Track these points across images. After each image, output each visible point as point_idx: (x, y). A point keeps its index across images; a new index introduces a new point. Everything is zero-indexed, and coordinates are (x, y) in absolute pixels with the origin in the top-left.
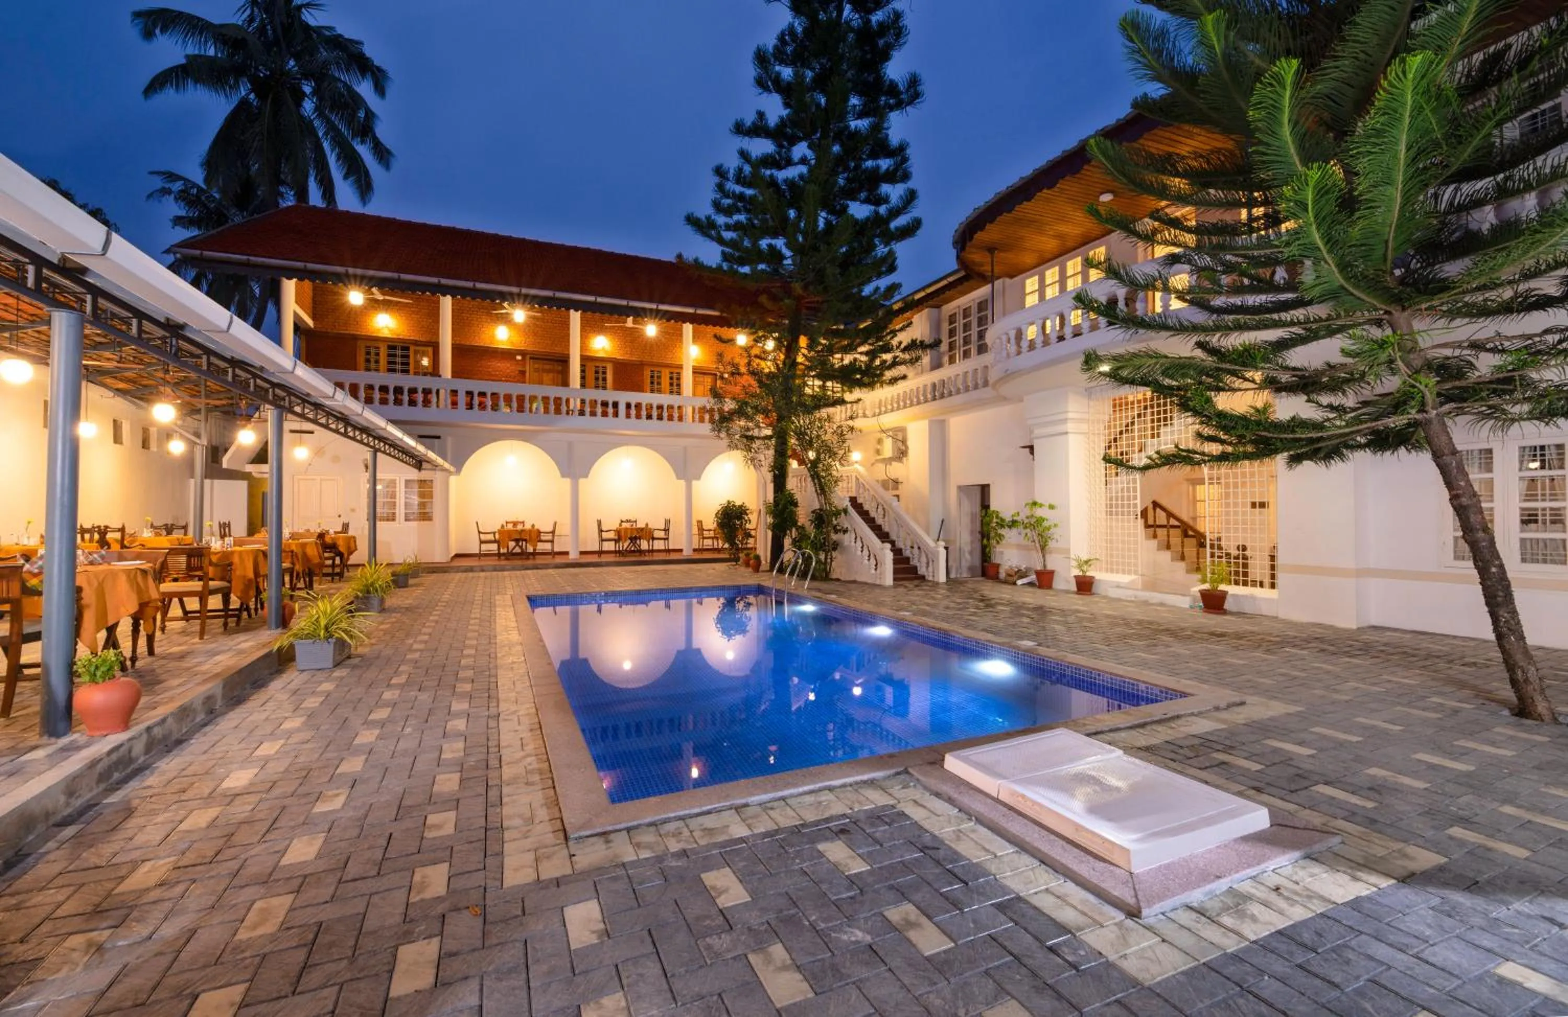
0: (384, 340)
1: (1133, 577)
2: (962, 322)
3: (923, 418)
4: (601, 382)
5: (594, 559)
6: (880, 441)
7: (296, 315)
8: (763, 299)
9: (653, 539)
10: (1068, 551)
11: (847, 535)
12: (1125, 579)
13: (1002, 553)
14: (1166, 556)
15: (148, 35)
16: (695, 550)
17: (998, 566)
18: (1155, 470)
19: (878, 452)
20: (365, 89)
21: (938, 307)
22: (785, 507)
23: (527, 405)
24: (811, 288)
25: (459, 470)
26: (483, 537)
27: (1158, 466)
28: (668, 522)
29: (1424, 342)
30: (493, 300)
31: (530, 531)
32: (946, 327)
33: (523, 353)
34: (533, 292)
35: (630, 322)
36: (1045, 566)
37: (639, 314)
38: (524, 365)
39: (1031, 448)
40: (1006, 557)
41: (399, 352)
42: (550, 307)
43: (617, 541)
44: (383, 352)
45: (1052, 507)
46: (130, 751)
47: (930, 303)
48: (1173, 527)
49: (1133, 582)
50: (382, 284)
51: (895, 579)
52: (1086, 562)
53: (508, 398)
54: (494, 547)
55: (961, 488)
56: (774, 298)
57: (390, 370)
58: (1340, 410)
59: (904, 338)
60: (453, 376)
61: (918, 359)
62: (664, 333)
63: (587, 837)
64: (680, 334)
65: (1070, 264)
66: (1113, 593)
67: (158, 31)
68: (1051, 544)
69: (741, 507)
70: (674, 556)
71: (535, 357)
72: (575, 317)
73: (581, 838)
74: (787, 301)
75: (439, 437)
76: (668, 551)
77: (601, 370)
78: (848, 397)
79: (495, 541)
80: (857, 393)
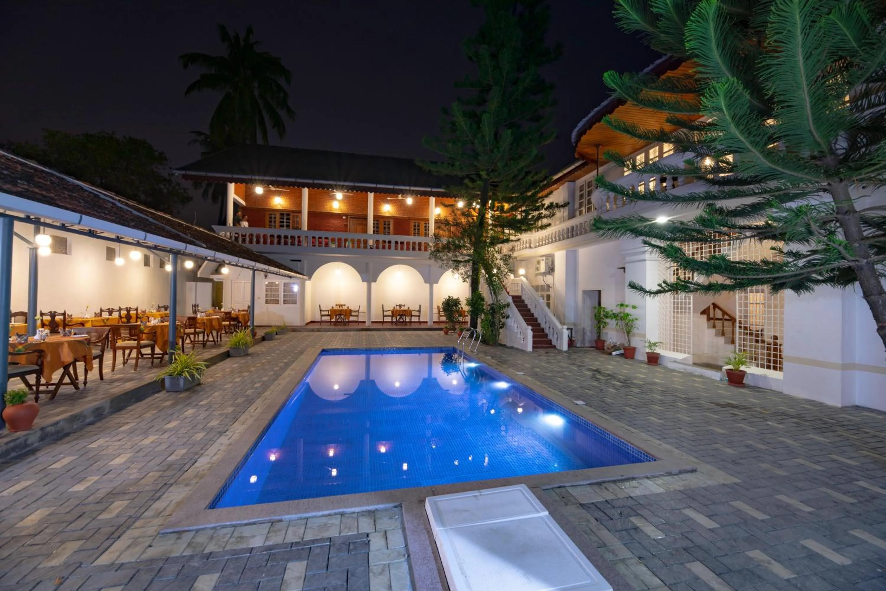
0: (278, 210)
1: (686, 355)
2: (587, 190)
3: (562, 249)
4: (387, 230)
5: (379, 326)
6: (538, 262)
7: (234, 199)
8: (467, 181)
9: (412, 316)
10: (644, 336)
11: (509, 320)
12: (680, 356)
13: (607, 333)
14: (721, 340)
15: (186, 66)
16: (434, 322)
17: (604, 341)
18: (662, 295)
19: (537, 269)
20: (282, 81)
21: (574, 181)
22: (476, 301)
23: (343, 244)
24: (491, 175)
25: (310, 278)
26: (323, 313)
27: (665, 291)
28: (420, 306)
29: (858, 206)
30: (328, 189)
31: (346, 310)
32: (578, 194)
33: (346, 215)
34: (347, 184)
35: (400, 197)
36: (629, 344)
37: (403, 192)
38: (347, 221)
39: (624, 268)
40: (609, 336)
41: (285, 217)
42: (357, 191)
43: (392, 316)
44: (278, 216)
45: (634, 307)
46: (26, 441)
47: (567, 179)
48: (726, 320)
49: (685, 359)
50: (273, 183)
51: (534, 347)
52: (655, 344)
53: (333, 240)
54: (328, 318)
55: (585, 292)
56: (473, 181)
57: (281, 226)
58: (797, 255)
59: (547, 202)
60: (308, 229)
61: (554, 215)
62: (416, 202)
63: (171, 533)
64: (428, 203)
65: (651, 151)
66: (671, 366)
67: (189, 64)
68: (635, 331)
69: (456, 300)
70: (423, 326)
71: (353, 217)
72: (371, 196)
73: (167, 533)
74: (479, 182)
75: (300, 261)
76: (420, 322)
77: (387, 223)
78: (512, 238)
79: (328, 315)
80: (519, 236)
